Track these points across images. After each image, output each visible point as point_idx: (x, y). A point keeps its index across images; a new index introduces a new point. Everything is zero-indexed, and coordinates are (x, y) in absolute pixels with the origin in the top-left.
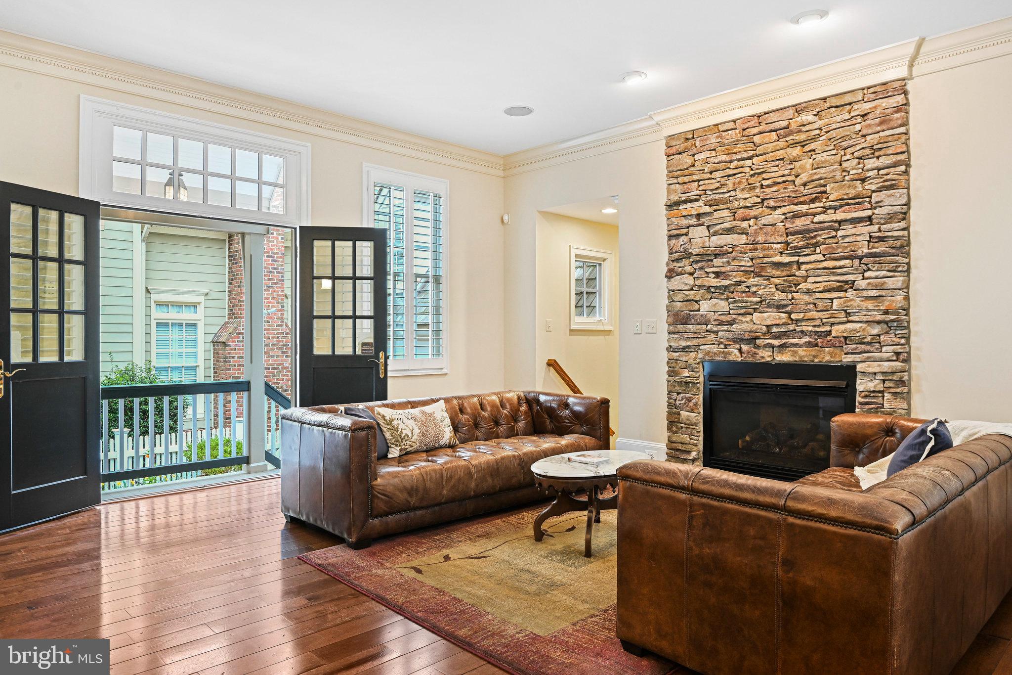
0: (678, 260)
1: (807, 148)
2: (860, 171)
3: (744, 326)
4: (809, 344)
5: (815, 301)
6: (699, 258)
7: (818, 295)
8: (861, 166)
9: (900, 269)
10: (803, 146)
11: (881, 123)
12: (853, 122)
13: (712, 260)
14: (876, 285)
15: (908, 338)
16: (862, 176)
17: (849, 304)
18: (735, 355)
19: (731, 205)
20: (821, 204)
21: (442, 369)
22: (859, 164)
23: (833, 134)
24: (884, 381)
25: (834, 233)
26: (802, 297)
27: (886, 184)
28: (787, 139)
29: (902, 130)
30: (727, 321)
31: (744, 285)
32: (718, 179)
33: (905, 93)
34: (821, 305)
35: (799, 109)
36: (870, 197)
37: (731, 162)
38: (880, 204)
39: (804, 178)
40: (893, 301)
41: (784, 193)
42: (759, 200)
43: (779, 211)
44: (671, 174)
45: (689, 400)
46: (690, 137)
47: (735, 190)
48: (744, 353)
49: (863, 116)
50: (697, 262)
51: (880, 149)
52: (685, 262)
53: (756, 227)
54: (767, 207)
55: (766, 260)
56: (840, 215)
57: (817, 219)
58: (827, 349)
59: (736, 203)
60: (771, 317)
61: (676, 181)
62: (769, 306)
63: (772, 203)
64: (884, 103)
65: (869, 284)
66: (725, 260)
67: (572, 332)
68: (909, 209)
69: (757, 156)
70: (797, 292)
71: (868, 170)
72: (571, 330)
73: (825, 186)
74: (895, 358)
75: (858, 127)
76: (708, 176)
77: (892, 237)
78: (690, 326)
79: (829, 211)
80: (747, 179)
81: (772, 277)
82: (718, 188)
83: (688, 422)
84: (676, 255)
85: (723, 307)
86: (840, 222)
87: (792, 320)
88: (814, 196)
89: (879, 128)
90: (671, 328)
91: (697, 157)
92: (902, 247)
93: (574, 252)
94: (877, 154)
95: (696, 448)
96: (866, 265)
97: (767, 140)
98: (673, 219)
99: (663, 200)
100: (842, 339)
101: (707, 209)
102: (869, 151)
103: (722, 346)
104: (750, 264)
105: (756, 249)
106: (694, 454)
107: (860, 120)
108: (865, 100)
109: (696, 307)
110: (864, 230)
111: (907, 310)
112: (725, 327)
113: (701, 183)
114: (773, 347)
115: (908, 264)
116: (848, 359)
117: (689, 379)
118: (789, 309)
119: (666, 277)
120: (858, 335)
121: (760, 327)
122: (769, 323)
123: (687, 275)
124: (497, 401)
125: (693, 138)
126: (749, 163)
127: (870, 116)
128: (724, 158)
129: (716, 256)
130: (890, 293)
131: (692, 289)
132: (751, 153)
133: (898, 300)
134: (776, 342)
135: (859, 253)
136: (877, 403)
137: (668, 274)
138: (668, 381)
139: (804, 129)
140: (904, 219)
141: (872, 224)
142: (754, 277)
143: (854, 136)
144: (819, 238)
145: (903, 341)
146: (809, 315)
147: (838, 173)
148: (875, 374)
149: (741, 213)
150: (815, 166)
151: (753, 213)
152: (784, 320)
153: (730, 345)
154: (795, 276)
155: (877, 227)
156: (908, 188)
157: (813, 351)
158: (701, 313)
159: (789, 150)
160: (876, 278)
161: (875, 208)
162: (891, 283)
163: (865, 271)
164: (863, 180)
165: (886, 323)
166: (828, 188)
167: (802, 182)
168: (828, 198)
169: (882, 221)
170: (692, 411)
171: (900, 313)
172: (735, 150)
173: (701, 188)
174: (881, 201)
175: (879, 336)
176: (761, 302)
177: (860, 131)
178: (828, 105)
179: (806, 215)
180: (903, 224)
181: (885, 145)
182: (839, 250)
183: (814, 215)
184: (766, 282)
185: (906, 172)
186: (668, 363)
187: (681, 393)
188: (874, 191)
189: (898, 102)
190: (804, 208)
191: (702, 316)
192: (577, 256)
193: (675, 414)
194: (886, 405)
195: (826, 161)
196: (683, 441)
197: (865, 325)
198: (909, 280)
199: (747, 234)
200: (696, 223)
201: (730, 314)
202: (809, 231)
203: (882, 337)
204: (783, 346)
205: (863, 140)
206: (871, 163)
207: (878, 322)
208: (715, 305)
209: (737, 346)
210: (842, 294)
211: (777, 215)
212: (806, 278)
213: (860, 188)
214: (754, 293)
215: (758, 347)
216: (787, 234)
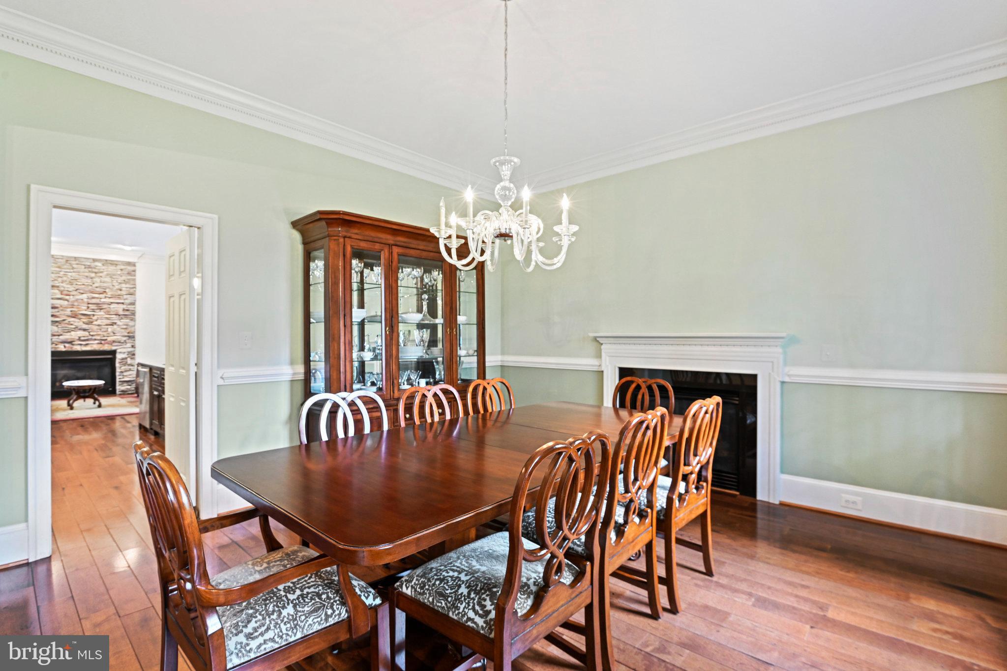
1: (98, 275)
2: (119, 287)
3: (67, 337)
4: (98, 343)
5: (101, 328)
7: (102, 326)
8: (120, 285)
9: (133, 320)
10: (96, 274)
11: (127, 273)
12: (117, 270)
14: (125, 324)
15: (134, 340)
16: (120, 289)
17: (114, 330)
18: (63, 348)
19: (60, 289)
20: (104, 295)
23: (109, 272)
24: (127, 354)
25: (109, 306)
26: (95, 327)
27: (128, 293)
28: (89, 269)
29: (134, 277)
30: (57, 335)
31: (68, 321)
33: (135, 266)
34: (103, 330)
35: (94, 260)
36: (123, 296)
37: (61, 272)
40: (131, 329)
41: (87, 288)
42: (75, 289)
47: (63, 283)
48: (67, 347)
49: (121, 270)
51: (126, 282)
53: (73, 299)
54: (79, 292)
55: (78, 312)
56: (111, 300)
57: (102, 300)
58: (105, 345)
60: (80, 333)
62: (80, 329)
63: (82, 292)
64: (128, 268)
65: (122, 324)
66: (57, 310)
68: (135, 302)
69: (74, 272)
70: (93, 325)
71: (122, 287)
73: (105, 289)
74: (131, 347)
75: (119, 273)
77: (130, 310)
79: (107, 298)
80: (69, 280)
81: (81, 319)
85: (55, 329)
86: (112, 303)
87: (90, 335)
88: (100, 292)
89: (126, 275)
92: (133, 313)
96: (121, 317)
97: (79, 267)
100: (112, 341)
102: (123, 282)
103: (55, 344)
104: (70, 313)
105: (73, 307)
108: (123, 265)
110: (122, 306)
111: (134, 332)
112: (56, 337)
114: (81, 344)
115: (135, 318)
116: (114, 348)
118: (89, 330)
120: (118, 340)
121: (75, 337)
122: (79, 336)
126: (70, 274)
127: (123, 270)
130: (129, 327)
134: (83, 343)
135: (119, 313)
136: (123, 361)
139: (97, 268)
140: (134, 305)
142: (71, 318)
143: (117, 275)
144: (102, 307)
146: (98, 333)
147: (111, 286)
148: (124, 352)
149: (65, 292)
150: (101, 282)
151: (72, 293)
152: (87, 335)
153: (59, 344)
154: (92, 319)
155: (125, 306)
156: (135, 295)
157: (100, 346)
159: (90, 273)
160: (125, 322)
162: (130, 324)
163: (121, 319)
165: (128, 336)
167: (95, 286)
168: (106, 294)
169: (126, 304)
171: (132, 333)
172: (63, 268)
174: (127, 298)
176: (75, 328)
178: (107, 262)
179: (97, 298)
181: (128, 281)
182: (111, 312)
183: (101, 298)
184: (78, 320)
185: (135, 290)
188: (124, 294)
189: (132, 268)
190: (96, 296)
197: (120, 337)
198: (135, 323)
199: (68, 301)
201: (58, 332)
202: (98, 304)
203: (126, 341)
204: (87, 344)
206: (124, 285)
207: (126, 336)
209: (63, 344)
210: (112, 327)
211: (84, 296)
212: (96, 320)
213: (119, 292)
214: (72, 324)
215: (73, 345)
216: (89, 304)
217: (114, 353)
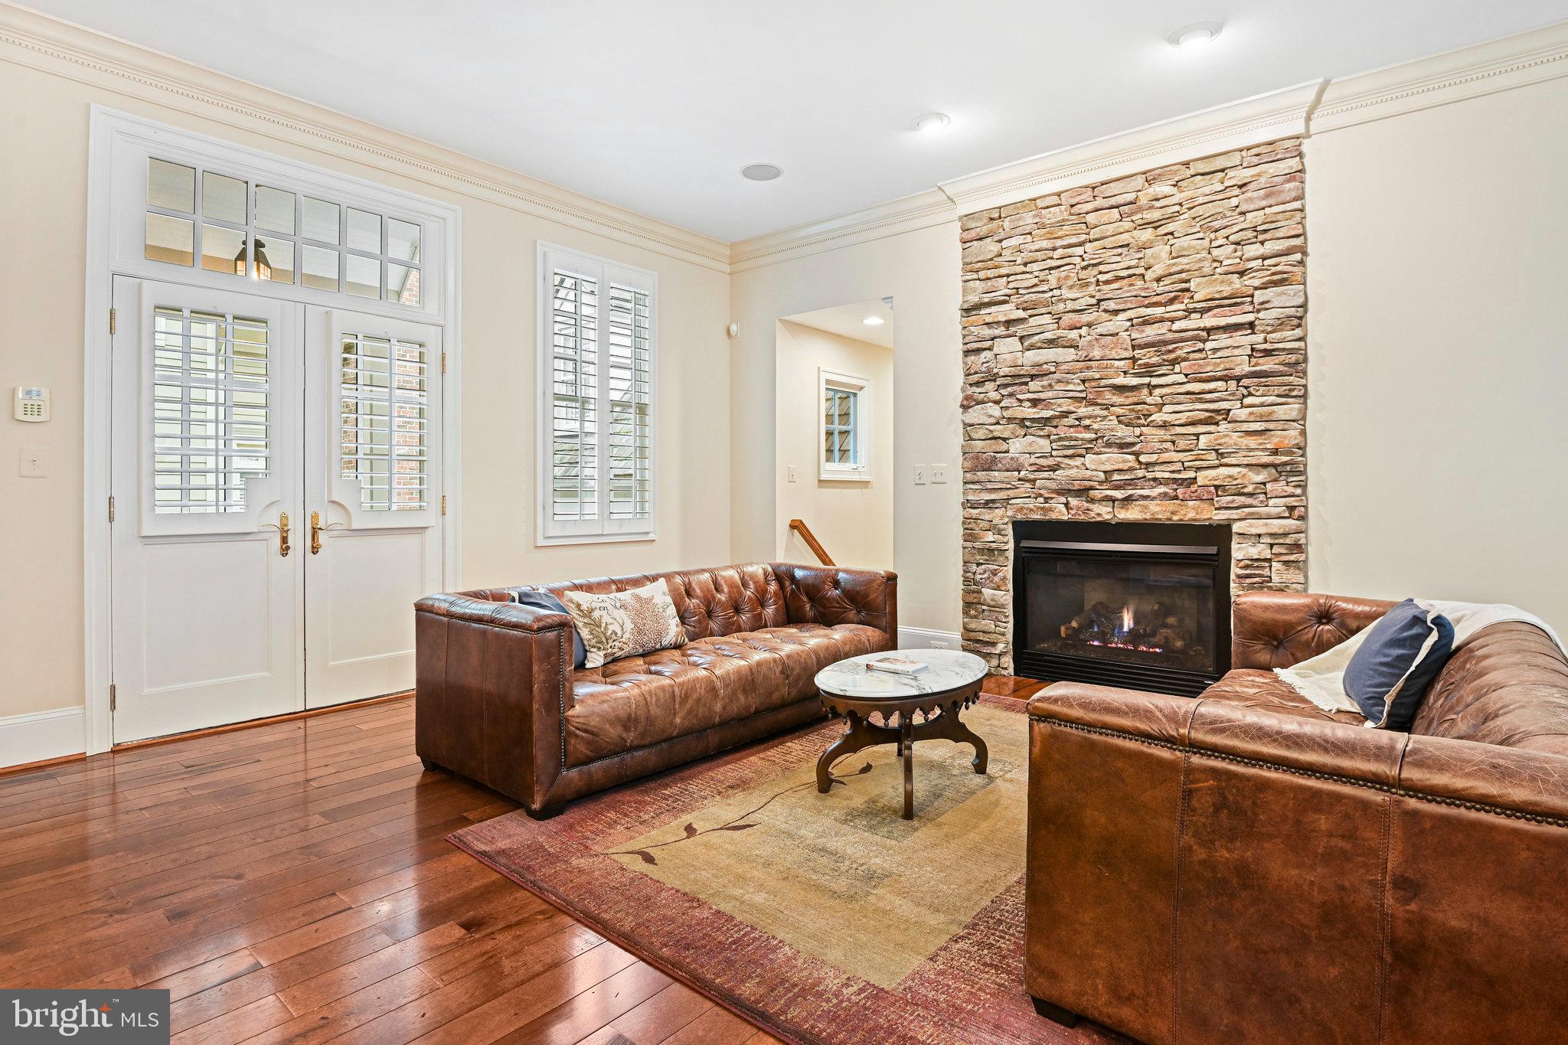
0: (978, 384)
1: (1162, 230)
2: (1238, 260)
3: (1073, 472)
4: (1164, 496)
5: (1174, 438)
6: (1008, 380)
7: (1179, 430)
8: (1239, 254)
9: (1294, 393)
10: (1156, 228)
11: (1268, 196)
12: (1228, 195)
13: (1026, 384)
14: (1261, 416)
15: (1303, 486)
16: (1240, 268)
17: (1223, 441)
18: (1059, 512)
19: (1054, 309)
20: (1183, 307)
21: (648, 533)
22: (1235, 251)
23: (1199, 210)
24: (1272, 546)
25: (1200, 345)
26: (1154, 432)
27: (1275, 278)
28: (1134, 218)
29: (1297, 205)
30: (1048, 466)
31: (1073, 416)
32: (1036, 274)
33: (1301, 155)
34: (1182, 444)
35: (1151, 177)
36: (1252, 296)
37: (1054, 249)
38: (1266, 306)
39: (1158, 270)
40: (1285, 437)
41: (1130, 291)
42: (1094, 301)
43: (1122, 316)
44: (968, 267)
45: (994, 573)
46: (996, 216)
47: (1060, 288)
48: (1072, 509)
49: (1240, 187)
50: (1006, 386)
51: (1266, 231)
52: (990, 386)
53: (1089, 338)
54: (1105, 311)
55: (1103, 382)
56: (1209, 321)
57: (1177, 326)
58: (1191, 503)
59: (1061, 306)
60: (1113, 459)
61: (975, 276)
62: (1109, 445)
63: (1112, 305)
64: (1272, 169)
65: (1251, 414)
66: (1045, 383)
67: (822, 483)
68: (1306, 312)
69: (1090, 241)
70: (1148, 426)
71: (1249, 260)
72: (820, 481)
73: (1187, 281)
74: (1287, 515)
75: (1234, 202)
76: (1022, 268)
77: (1284, 349)
78: (996, 474)
79: (1193, 316)
80: (1078, 273)
81: (1112, 406)
82: (1036, 285)
83: (992, 603)
84: (975, 378)
85: (1042, 447)
86: (1209, 331)
87: (1140, 463)
88: (1173, 294)
89: (1264, 203)
90: (968, 475)
91: (1005, 244)
92: (1297, 363)
93: (824, 376)
94: (1261, 237)
95: (1003, 639)
96: (1246, 388)
97: (1105, 219)
98: (972, 329)
99: (957, 302)
100: (1212, 489)
101: (1021, 314)
102: (1250, 234)
103: (1041, 500)
104: (1081, 388)
105: (1089, 368)
106: (1001, 647)
107: (1237, 191)
108: (1245, 165)
109: (1004, 447)
110: (1244, 339)
111: (1302, 448)
112: (1045, 475)
113: (1010, 279)
114: (1113, 500)
115: (1305, 386)
116: (1221, 516)
117: (994, 545)
118: (1136, 448)
119: (962, 406)
120: (1235, 483)
121: (1095, 473)
122: (1108, 467)
123: (991, 404)
124: (737, 576)
125: (1000, 217)
126: (1079, 251)
127: (1251, 187)
128: (1045, 244)
129: (1033, 377)
130: (1280, 425)
131: (998, 423)
132: (1083, 237)
133: (1292, 435)
134: (1118, 494)
135: (1238, 371)
136: (1261, 576)
137: (965, 403)
138: (964, 548)
139: (1158, 204)
140: (1299, 326)
141: (1253, 333)
142: (1086, 406)
143: (1229, 214)
144: (1179, 353)
145: (1299, 491)
146: (1165, 457)
147: (1207, 264)
148: (1259, 536)
149: (1067, 319)
150: (1174, 254)
151: (1085, 318)
152: (1130, 464)
153: (1052, 498)
154: (1145, 403)
155: (1262, 336)
156: (1304, 284)
157: (1172, 505)
158: (1010, 455)
159: (1136, 233)
160: (1262, 405)
161: (1259, 311)
162: (1281, 412)
163: (1244, 396)
164: (1242, 273)
165: (1275, 466)
166: (1192, 285)
167: (1155, 276)
168: (1192, 298)
169: (1269, 329)
170: (998, 588)
171: (1294, 453)
172: (1060, 234)
173: (1011, 285)
174: (1268, 302)
175: (1264, 484)
176: (1096, 439)
177: (1237, 207)
178: (1192, 171)
179: (1162, 320)
180: (1298, 332)
181: (1273, 226)
182: (1209, 369)
183: (1172, 321)
184: (1105, 413)
185: (1301, 263)
186: (964, 523)
187: (982, 564)
188: (1256, 288)
189: (1292, 167)
190: (1158, 311)
191: (1012, 459)
192: (828, 382)
193: (974, 592)
194: (1275, 578)
195: (1190, 247)
196: (986, 629)
197: (1244, 470)
198: (1306, 409)
199: (1076, 347)
200: (1004, 333)
201: (1052, 456)
202: (1165, 343)
203: (1269, 486)
204: (1128, 499)
205: (1242, 219)
206: (1253, 250)
207: (1265, 466)
208: (1030, 444)
209: (1063, 500)
210: (1212, 428)
211: (1120, 322)
212: (1160, 407)
213: (1237, 283)
214: (1087, 427)
215: (1092, 501)
216: (1134, 348)
217: (1221, 534)
